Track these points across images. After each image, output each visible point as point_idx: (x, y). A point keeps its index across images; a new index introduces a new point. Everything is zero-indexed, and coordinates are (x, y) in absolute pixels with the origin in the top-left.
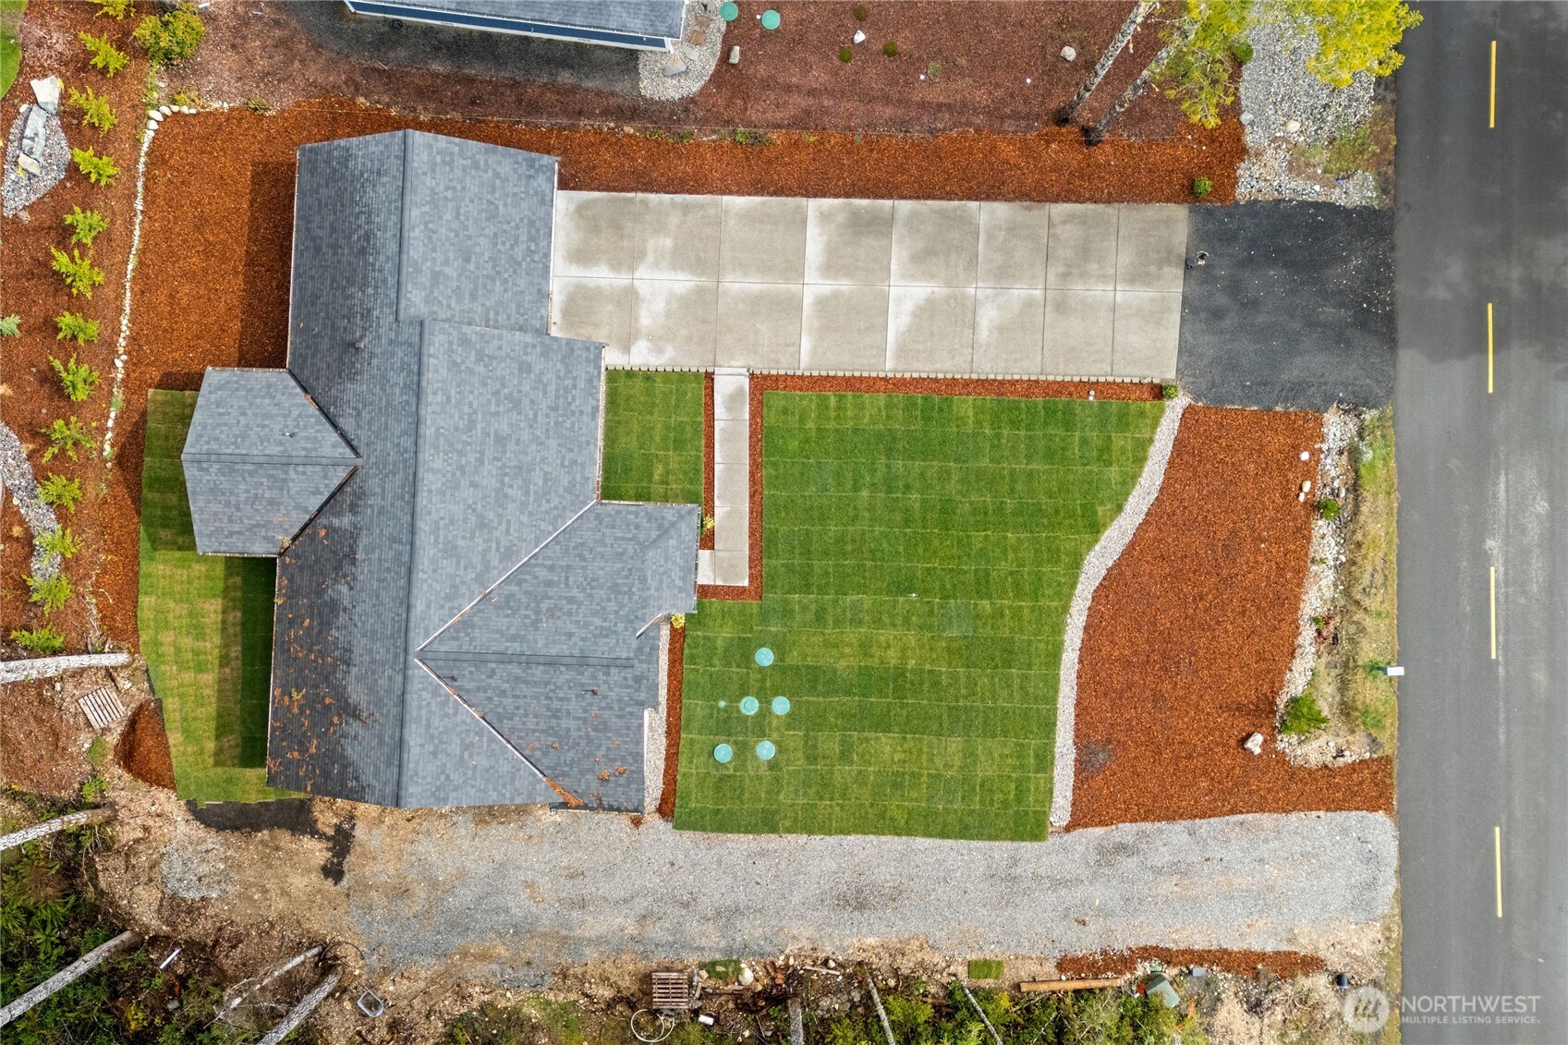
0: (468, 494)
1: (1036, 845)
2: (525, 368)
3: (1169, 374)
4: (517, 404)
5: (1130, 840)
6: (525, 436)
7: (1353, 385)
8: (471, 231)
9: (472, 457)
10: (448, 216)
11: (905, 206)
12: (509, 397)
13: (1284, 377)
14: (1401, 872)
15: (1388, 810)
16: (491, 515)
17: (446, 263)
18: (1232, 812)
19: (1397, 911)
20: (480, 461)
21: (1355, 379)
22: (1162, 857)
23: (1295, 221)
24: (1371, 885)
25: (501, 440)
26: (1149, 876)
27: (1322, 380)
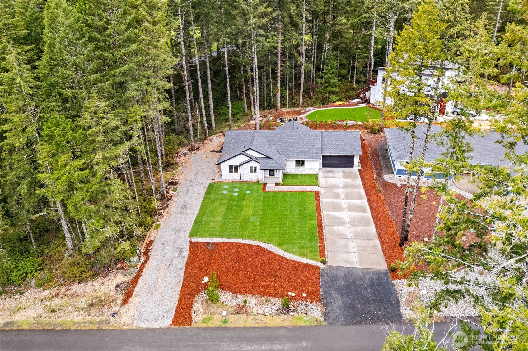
0: (286, 138)
1: (188, 236)
2: (314, 146)
3: (329, 264)
4: (306, 145)
5: (183, 254)
6: (299, 146)
7: (332, 312)
8: (341, 141)
9: (294, 138)
10: (343, 137)
11: (370, 215)
12: (307, 144)
13: (333, 292)
14: (148, 329)
15: (172, 325)
16: (282, 141)
17: (334, 137)
18: (184, 279)
19: (133, 328)
20: (293, 139)
21: (335, 313)
22: (175, 262)
23: (390, 296)
24: (146, 320)
25: (298, 143)
26: (171, 258)
27: (333, 303)
